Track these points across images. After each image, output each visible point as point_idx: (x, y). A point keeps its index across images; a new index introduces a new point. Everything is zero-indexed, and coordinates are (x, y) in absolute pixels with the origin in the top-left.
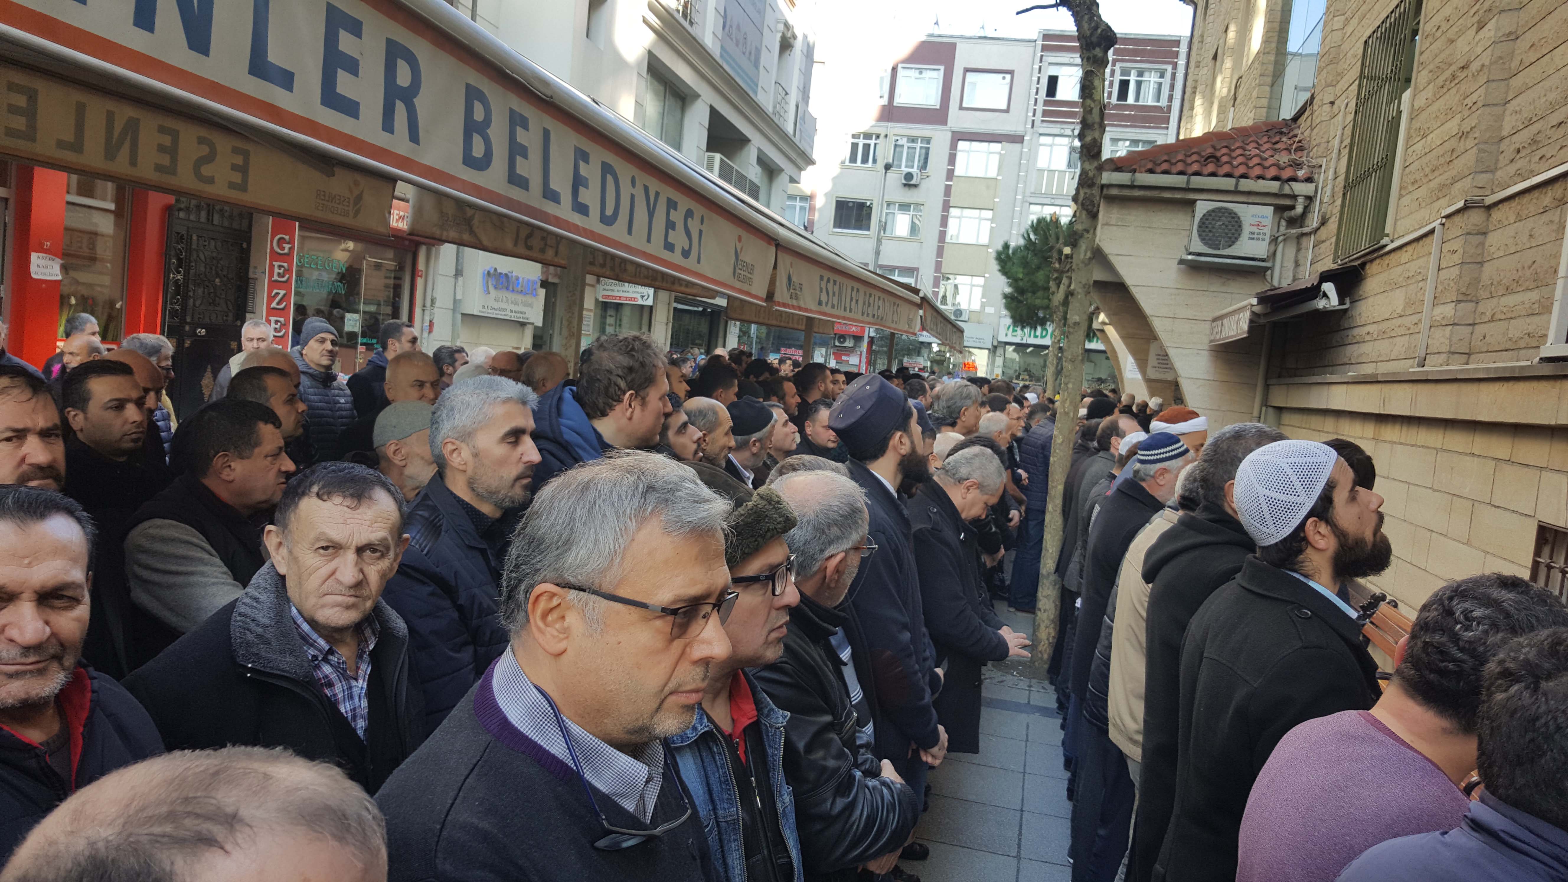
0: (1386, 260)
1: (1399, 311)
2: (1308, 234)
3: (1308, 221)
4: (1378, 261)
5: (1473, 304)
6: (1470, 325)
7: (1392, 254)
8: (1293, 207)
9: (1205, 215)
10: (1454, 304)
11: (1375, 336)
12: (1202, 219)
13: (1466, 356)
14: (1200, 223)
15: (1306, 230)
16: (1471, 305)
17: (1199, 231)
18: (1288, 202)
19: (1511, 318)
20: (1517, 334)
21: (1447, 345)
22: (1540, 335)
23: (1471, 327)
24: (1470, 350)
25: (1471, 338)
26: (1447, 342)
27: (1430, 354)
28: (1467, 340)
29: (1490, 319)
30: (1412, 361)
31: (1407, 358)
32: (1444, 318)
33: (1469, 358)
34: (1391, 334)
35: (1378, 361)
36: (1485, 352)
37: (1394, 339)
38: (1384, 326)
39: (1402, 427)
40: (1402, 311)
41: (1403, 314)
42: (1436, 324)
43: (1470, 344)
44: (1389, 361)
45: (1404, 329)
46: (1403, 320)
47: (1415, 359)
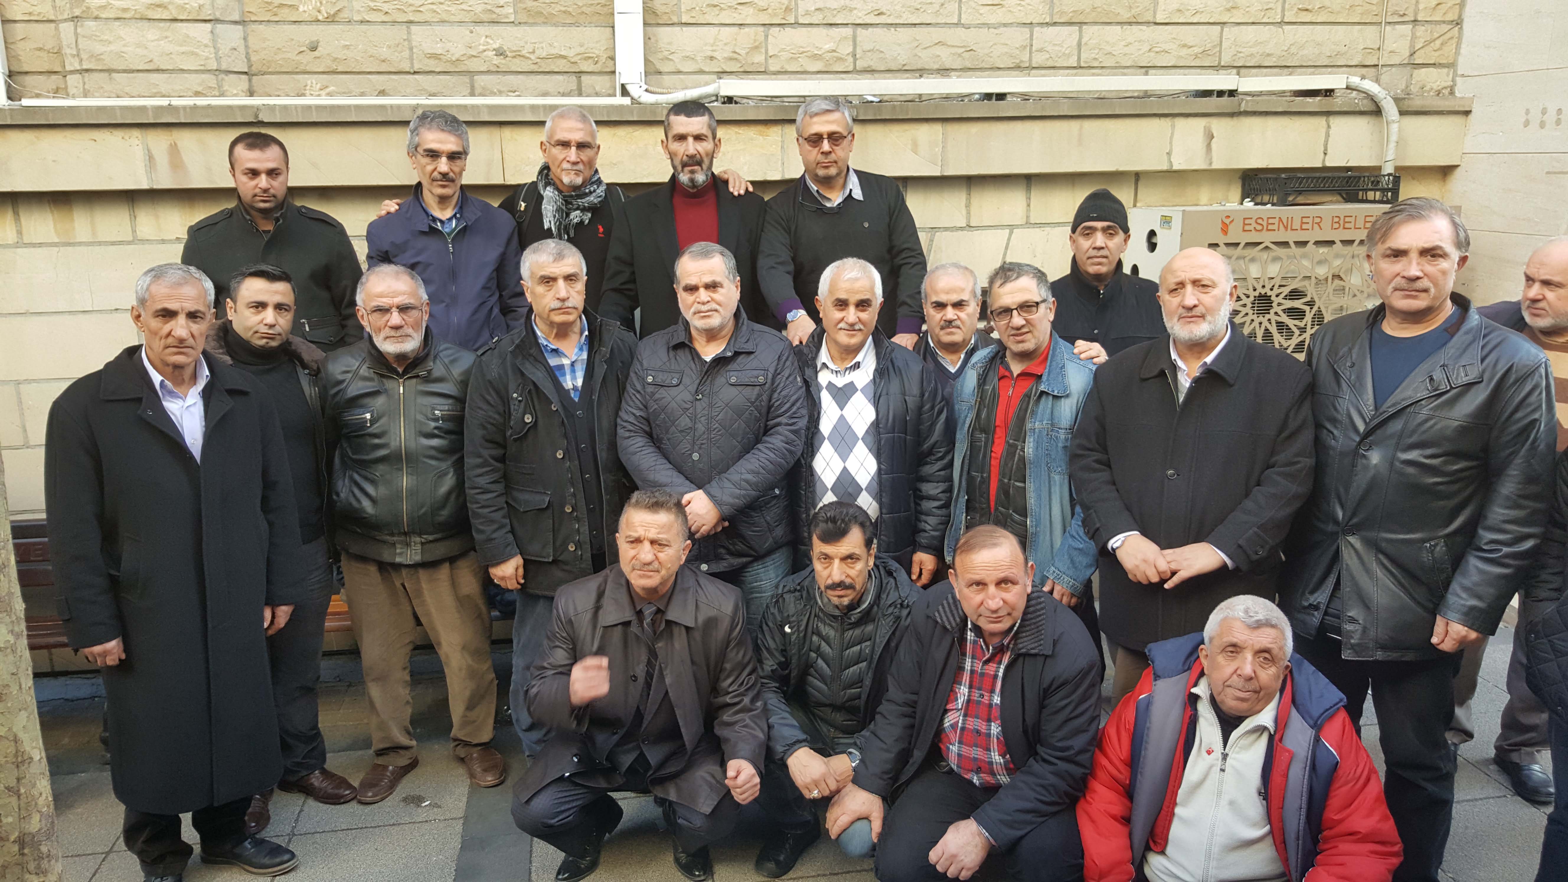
6: (238, 23)
13: (246, 77)
19: (411, 22)
20: (457, 51)
21: (207, 58)
22: (544, 55)
23: (240, 27)
24: (250, 67)
25: (247, 47)
26: (209, 52)
27: (110, 71)
28: (242, 49)
29: (320, 18)
32: (160, 6)
33: (250, 80)
36: (326, 73)
39: (16, 214)
42: (108, 14)
43: (247, 57)
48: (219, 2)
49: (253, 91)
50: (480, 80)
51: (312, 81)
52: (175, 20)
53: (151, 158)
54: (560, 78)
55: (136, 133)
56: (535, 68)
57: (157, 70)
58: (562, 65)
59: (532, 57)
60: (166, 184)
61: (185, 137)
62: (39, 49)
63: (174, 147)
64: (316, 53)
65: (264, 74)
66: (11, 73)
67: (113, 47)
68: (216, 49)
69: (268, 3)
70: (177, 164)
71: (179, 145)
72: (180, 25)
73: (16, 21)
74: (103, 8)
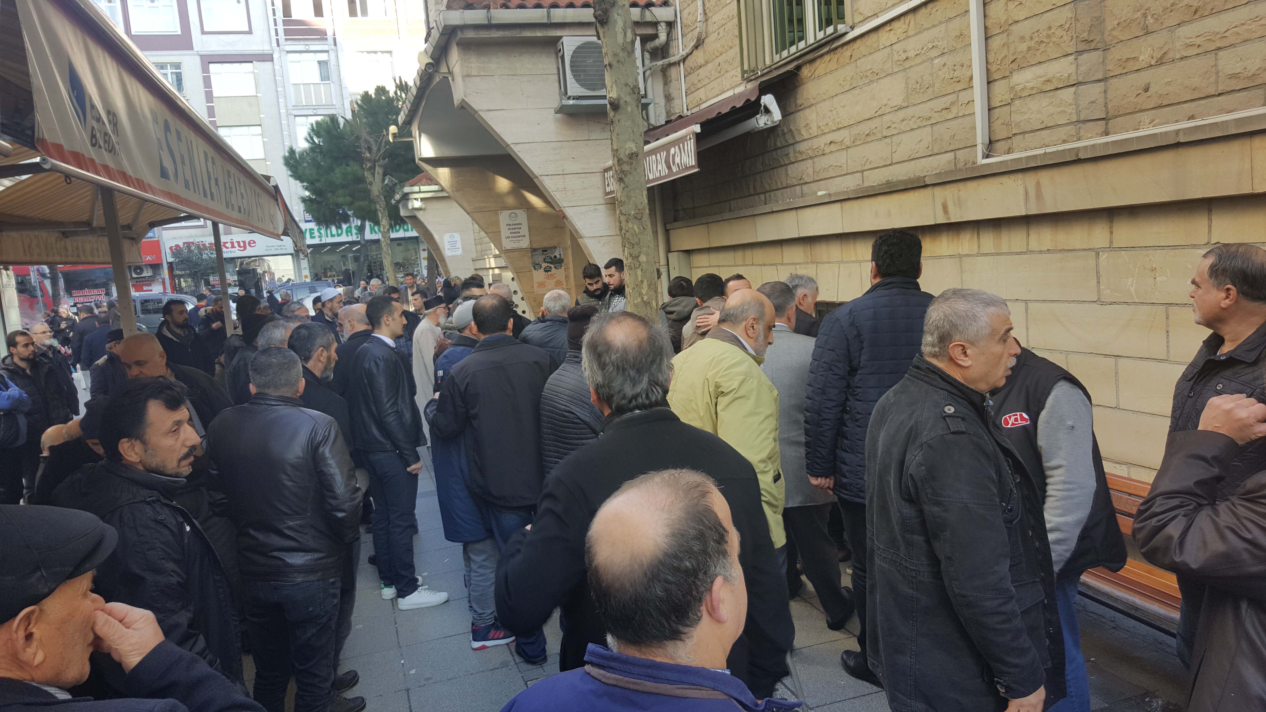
0: (847, 52)
1: (898, 101)
2: (677, 64)
3: (672, 51)
4: (827, 58)
5: (1100, 53)
6: (1099, 81)
7: (859, 42)
8: (655, 36)
9: (575, 52)
10: (1071, 58)
11: (848, 144)
12: (572, 57)
13: (1104, 122)
14: (571, 62)
15: (672, 59)
16: (1095, 56)
17: (572, 71)
18: (650, 31)
19: (1218, 49)
21: (1071, 114)
23: (1102, 84)
24: (1108, 113)
25: (1106, 98)
26: (1071, 110)
27: (1024, 133)
28: (1101, 101)
29: (1153, 63)
30: (950, 156)
31: (937, 154)
32: (1048, 81)
33: (1107, 124)
34: (885, 134)
35: (864, 170)
36: (1153, 108)
37: (894, 138)
38: (865, 128)
39: (978, 234)
40: (904, 101)
41: (905, 104)
42: (1026, 93)
43: (1106, 106)
44: (890, 165)
45: (916, 122)
46: (909, 112)
47: (957, 152)
48: (1082, 69)
49: (1107, 134)
51: (1146, 117)
52: (1057, 89)
53: (1027, 193)
55: (1020, 176)
57: (1047, 128)
60: (1033, 211)
61: (1044, 176)
62: (1003, 124)
63: (1038, 184)
64: (1149, 94)
65: (1116, 117)
66: (991, 142)
67: (1026, 116)
68: (1077, 106)
69: (1119, 60)
70: (1039, 196)
71: (1041, 182)
72: (1059, 92)
73: (996, 108)
74: (1023, 89)
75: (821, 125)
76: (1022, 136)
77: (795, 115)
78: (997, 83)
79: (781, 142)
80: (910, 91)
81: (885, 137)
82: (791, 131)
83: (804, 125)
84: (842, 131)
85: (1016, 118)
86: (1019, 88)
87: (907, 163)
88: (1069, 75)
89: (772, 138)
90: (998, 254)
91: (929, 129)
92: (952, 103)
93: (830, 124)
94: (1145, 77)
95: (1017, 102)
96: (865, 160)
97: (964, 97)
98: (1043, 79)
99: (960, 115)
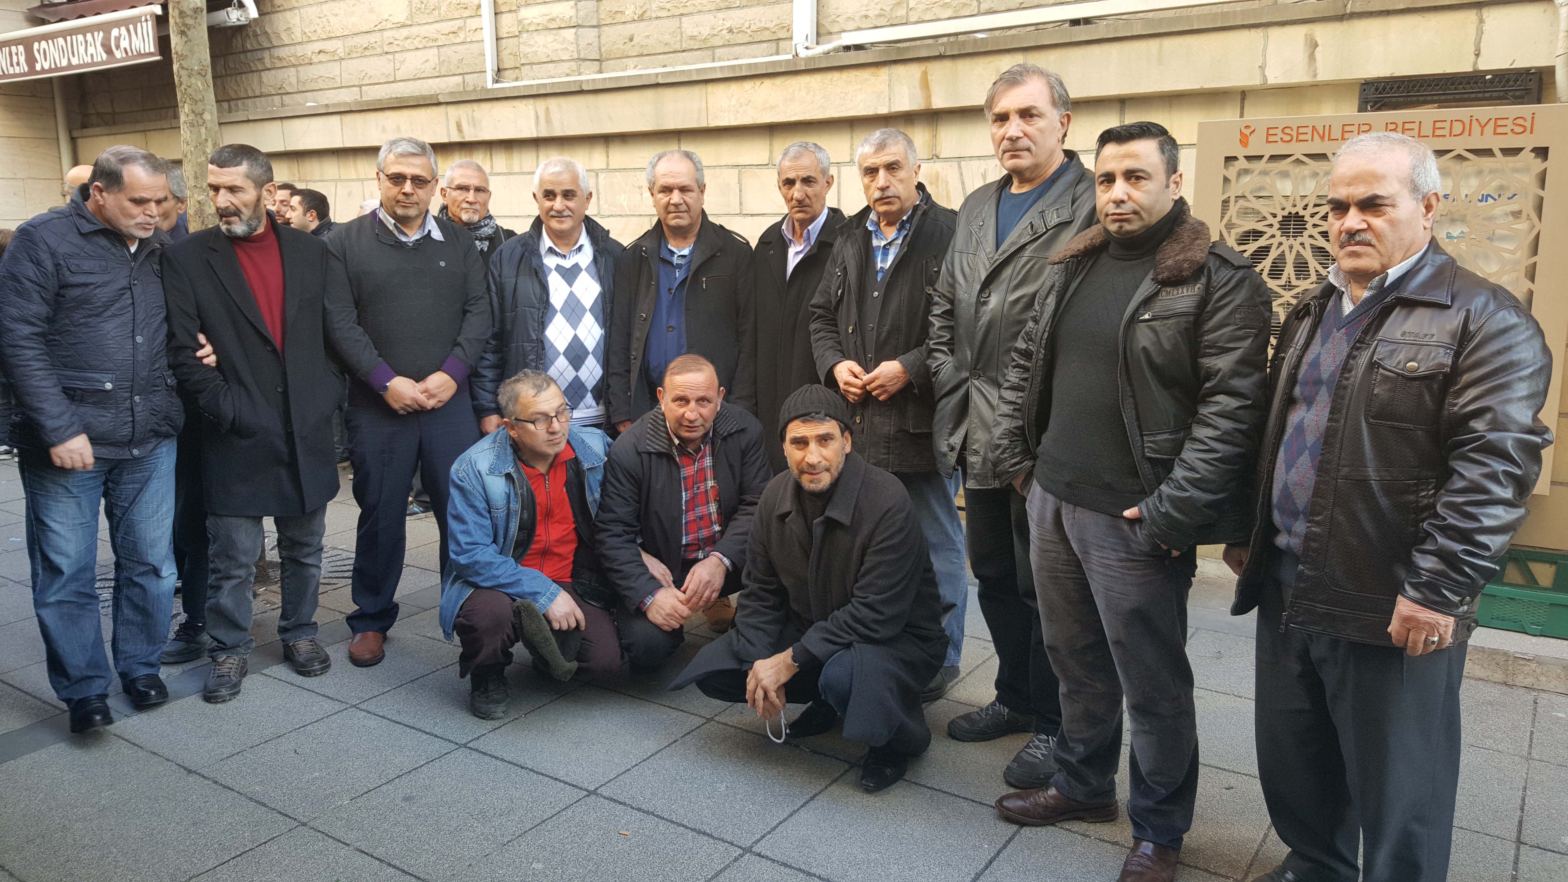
6: (594, 27)
10: (572, 3)
11: (342, 55)
13: (598, 62)
16: (590, 5)
19: (682, 15)
20: (705, 32)
21: (573, 51)
22: (755, 29)
23: (596, 30)
24: (601, 55)
25: (600, 42)
26: (572, 48)
27: (531, 64)
28: (596, 44)
29: (636, 18)
30: (459, 79)
31: (444, 76)
32: (553, 20)
33: (601, 65)
34: (386, 49)
35: (363, 85)
36: (637, 56)
37: (397, 55)
38: (363, 41)
39: (491, 155)
40: (407, 19)
41: (409, 23)
42: (532, 28)
43: (600, 49)
44: (393, 82)
45: (421, 41)
46: (414, 30)
47: (466, 76)
48: (581, 13)
49: (601, 72)
50: (718, 52)
51: (631, 62)
52: (560, 28)
53: (537, 117)
54: (765, 45)
55: (531, 101)
56: (751, 40)
57: (552, 62)
58: (766, 35)
59: (749, 31)
60: (544, 134)
61: (553, 103)
62: (510, 54)
63: (547, 109)
64: (633, 43)
65: (608, 60)
66: (499, 70)
67: (534, 49)
68: (578, 45)
69: (610, 11)
70: (548, 121)
71: (550, 108)
72: (562, 31)
73: (503, 38)
74: (530, 24)
75: (307, 31)
76: (529, 67)
77: (272, 16)
78: (504, 16)
79: (251, 44)
80: (414, 10)
81: (387, 53)
82: (266, 33)
83: (285, 28)
84: (334, 41)
85: (524, 49)
86: (526, 22)
87: (412, 82)
88: (571, 17)
89: (239, 39)
90: (511, 174)
91: (435, 51)
92: (460, 28)
93: (319, 31)
94: (630, 28)
95: (525, 35)
96: (363, 74)
97: (472, 23)
98: (548, 17)
99: (468, 40)
